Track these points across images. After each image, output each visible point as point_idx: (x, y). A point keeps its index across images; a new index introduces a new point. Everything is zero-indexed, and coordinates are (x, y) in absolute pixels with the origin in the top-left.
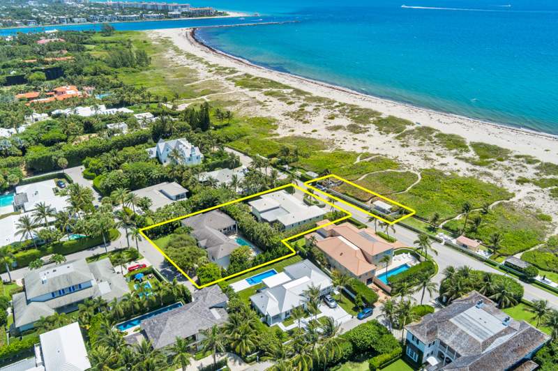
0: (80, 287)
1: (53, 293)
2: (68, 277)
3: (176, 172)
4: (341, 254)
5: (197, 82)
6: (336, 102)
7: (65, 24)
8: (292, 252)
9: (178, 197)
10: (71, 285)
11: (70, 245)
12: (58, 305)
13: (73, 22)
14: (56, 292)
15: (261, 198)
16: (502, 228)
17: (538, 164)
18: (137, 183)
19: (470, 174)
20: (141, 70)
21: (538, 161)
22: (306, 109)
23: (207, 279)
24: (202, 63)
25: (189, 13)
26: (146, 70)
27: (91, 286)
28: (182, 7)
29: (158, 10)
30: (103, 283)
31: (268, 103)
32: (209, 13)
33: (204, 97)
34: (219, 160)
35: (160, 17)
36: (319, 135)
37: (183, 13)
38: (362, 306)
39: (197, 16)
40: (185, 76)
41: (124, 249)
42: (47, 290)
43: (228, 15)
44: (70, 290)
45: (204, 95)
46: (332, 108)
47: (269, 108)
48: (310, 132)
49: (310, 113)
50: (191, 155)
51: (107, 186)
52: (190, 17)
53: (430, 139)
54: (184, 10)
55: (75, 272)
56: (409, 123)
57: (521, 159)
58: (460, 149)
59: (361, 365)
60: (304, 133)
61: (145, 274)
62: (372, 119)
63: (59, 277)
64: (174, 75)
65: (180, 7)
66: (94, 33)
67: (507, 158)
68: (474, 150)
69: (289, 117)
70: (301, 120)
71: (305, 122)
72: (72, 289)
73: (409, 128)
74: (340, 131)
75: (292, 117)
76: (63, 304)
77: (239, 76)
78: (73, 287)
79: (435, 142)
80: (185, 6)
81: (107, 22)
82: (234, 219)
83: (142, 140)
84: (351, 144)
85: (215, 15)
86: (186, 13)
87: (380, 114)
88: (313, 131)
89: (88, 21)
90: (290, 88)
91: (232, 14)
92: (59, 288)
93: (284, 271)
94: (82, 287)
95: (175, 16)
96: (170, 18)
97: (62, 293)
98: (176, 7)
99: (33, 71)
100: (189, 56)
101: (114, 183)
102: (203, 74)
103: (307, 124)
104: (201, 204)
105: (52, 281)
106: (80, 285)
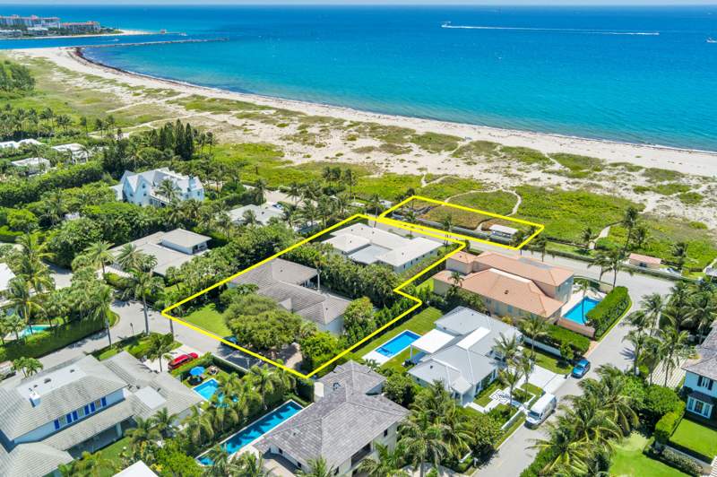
0: (104, 404)
1: (56, 423)
2: (79, 388)
3: (180, 213)
4: (506, 292)
5: (123, 108)
6: (345, 121)
8: (418, 303)
9: (196, 249)
10: (88, 402)
11: (38, 340)
12: (72, 443)
14: (62, 418)
15: (333, 236)
16: (662, 242)
17: (643, 171)
19: (575, 188)
20: (24, 95)
21: (641, 168)
22: (309, 130)
23: (324, 356)
24: (118, 85)
25: (61, 30)
26: (32, 95)
27: (124, 399)
28: (47, 21)
29: (6, 25)
30: (140, 390)
31: (249, 128)
32: (92, 30)
33: (148, 124)
34: (234, 194)
35: (15, 35)
36: (349, 159)
37: (50, 29)
38: (569, 360)
39: (73, 34)
40: (101, 101)
41: (139, 337)
42: (43, 417)
43: (121, 32)
44: (87, 412)
45: (146, 122)
46: (345, 129)
47: (256, 132)
48: (334, 156)
49: (318, 135)
50: (189, 190)
51: (66, 244)
52: (63, 34)
53: (496, 154)
54: (51, 25)
55: (89, 377)
56: (458, 139)
57: (620, 167)
58: (541, 162)
59: (629, 439)
60: (327, 158)
61: (206, 366)
62: (406, 137)
63: (61, 391)
64: (81, 101)
65: (43, 22)
67: (603, 168)
68: (560, 162)
69: (291, 141)
70: (312, 144)
71: (320, 146)
72: (91, 409)
73: (461, 144)
74: (373, 152)
75: (295, 141)
76: (81, 438)
77: (184, 99)
78: (92, 405)
79: (505, 157)
82: (314, 267)
83: (91, 177)
84: (400, 166)
85: (101, 32)
86: (54, 29)
87: (415, 131)
88: (337, 155)
90: (270, 108)
91: (127, 32)
92: (67, 409)
93: (435, 327)
94: (109, 402)
95: (39, 33)
96: (30, 35)
97: (73, 418)
98: (37, 22)
100: (90, 78)
101: (77, 238)
102: (127, 99)
103: (322, 148)
104: (253, 251)
105: (52, 399)
106: (104, 399)
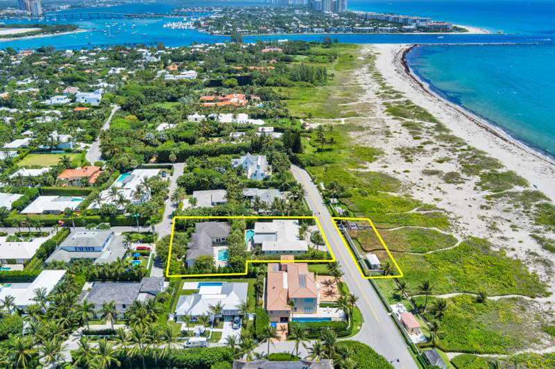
0: (93, 250)
1: (76, 248)
2: (88, 240)
4: (274, 288)
5: (353, 103)
6: (467, 145)
7: (306, 33)
8: (244, 272)
9: (218, 204)
10: (87, 246)
13: (313, 31)
14: (78, 247)
18: (202, 186)
22: (426, 147)
24: (380, 83)
25: (424, 28)
27: (101, 251)
28: (422, 21)
29: (396, 23)
30: (109, 251)
31: (394, 135)
33: (343, 120)
35: (392, 31)
36: (407, 176)
37: (418, 27)
40: (350, 95)
43: (468, 31)
44: (87, 250)
46: (454, 151)
47: (391, 139)
48: (401, 171)
49: (425, 151)
52: (423, 32)
53: (527, 207)
54: (422, 24)
56: (523, 184)
60: (394, 171)
61: (142, 254)
62: (484, 171)
63: (85, 238)
64: (341, 94)
65: (419, 21)
66: (319, 44)
69: (399, 152)
70: (407, 158)
71: (408, 161)
73: (517, 189)
74: (433, 176)
75: (402, 152)
76: (78, 257)
77: (398, 102)
78: (89, 248)
79: (528, 212)
80: (425, 20)
81: (342, 33)
84: (427, 193)
86: (421, 27)
87: (501, 167)
88: (405, 171)
89: (326, 31)
90: (436, 122)
92: (81, 245)
94: (95, 250)
95: (409, 30)
97: (81, 249)
98: (415, 21)
99: (229, 78)
100: (376, 75)
103: (408, 163)
105: (79, 240)
106: (94, 248)
